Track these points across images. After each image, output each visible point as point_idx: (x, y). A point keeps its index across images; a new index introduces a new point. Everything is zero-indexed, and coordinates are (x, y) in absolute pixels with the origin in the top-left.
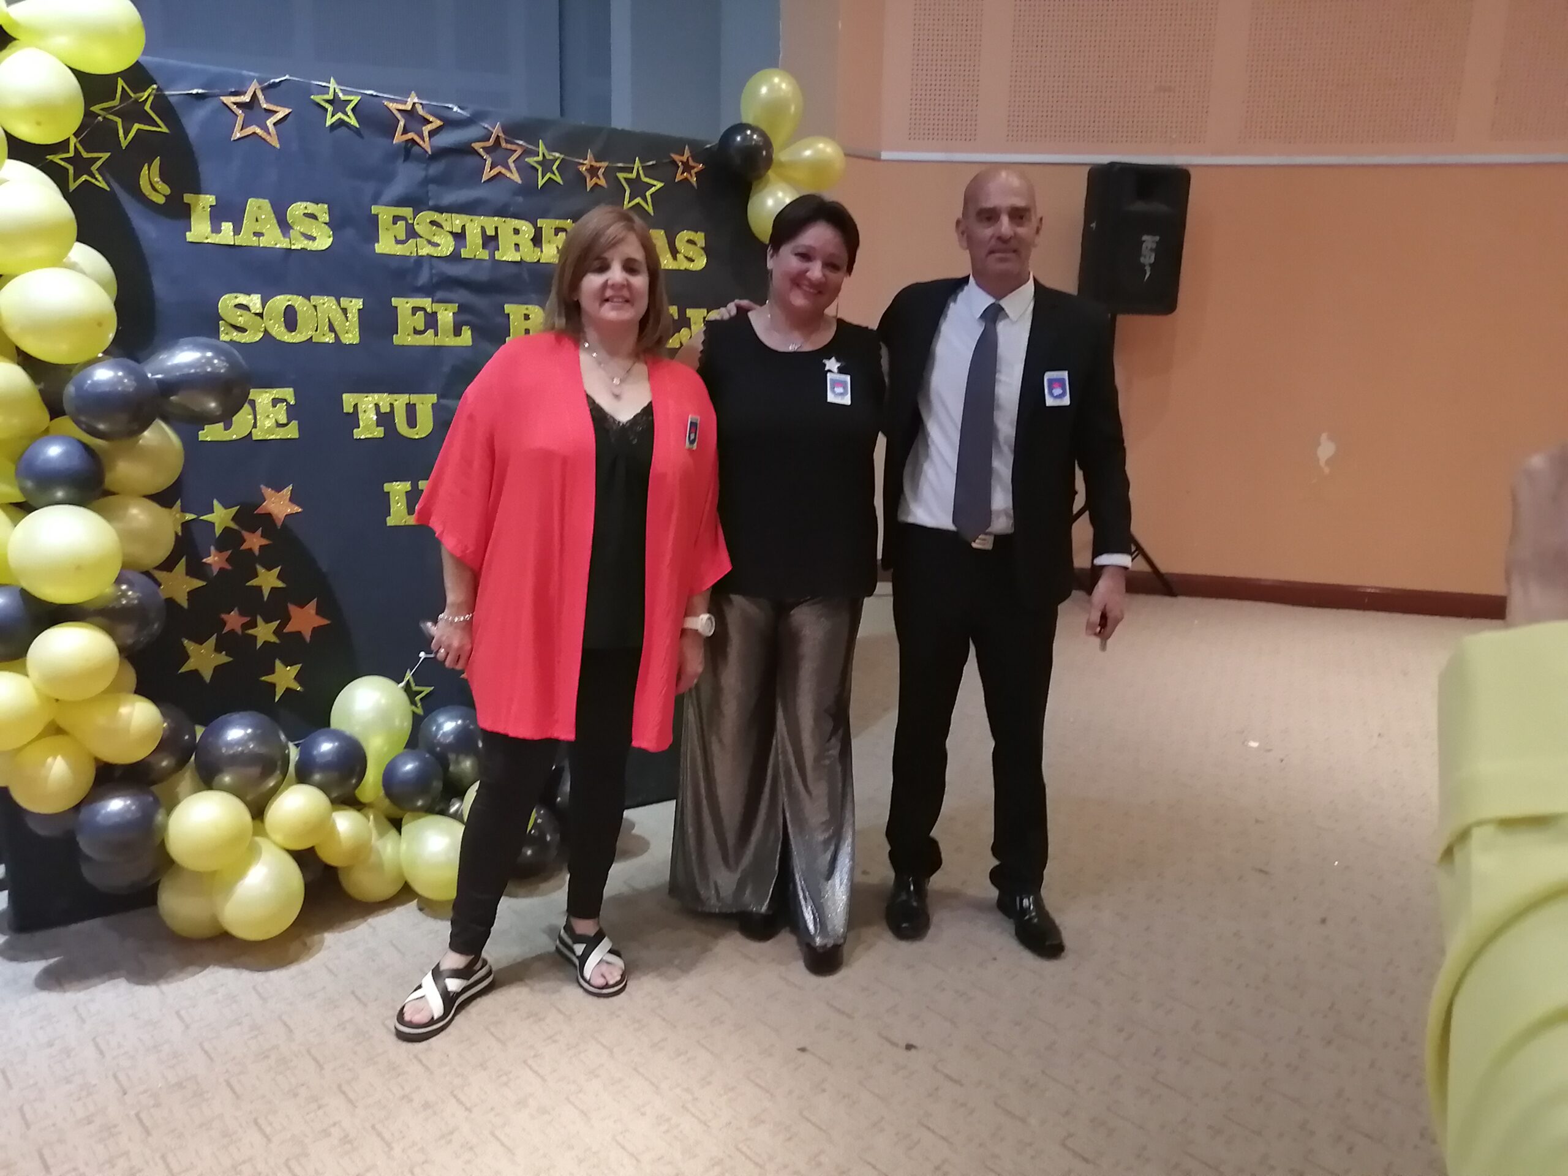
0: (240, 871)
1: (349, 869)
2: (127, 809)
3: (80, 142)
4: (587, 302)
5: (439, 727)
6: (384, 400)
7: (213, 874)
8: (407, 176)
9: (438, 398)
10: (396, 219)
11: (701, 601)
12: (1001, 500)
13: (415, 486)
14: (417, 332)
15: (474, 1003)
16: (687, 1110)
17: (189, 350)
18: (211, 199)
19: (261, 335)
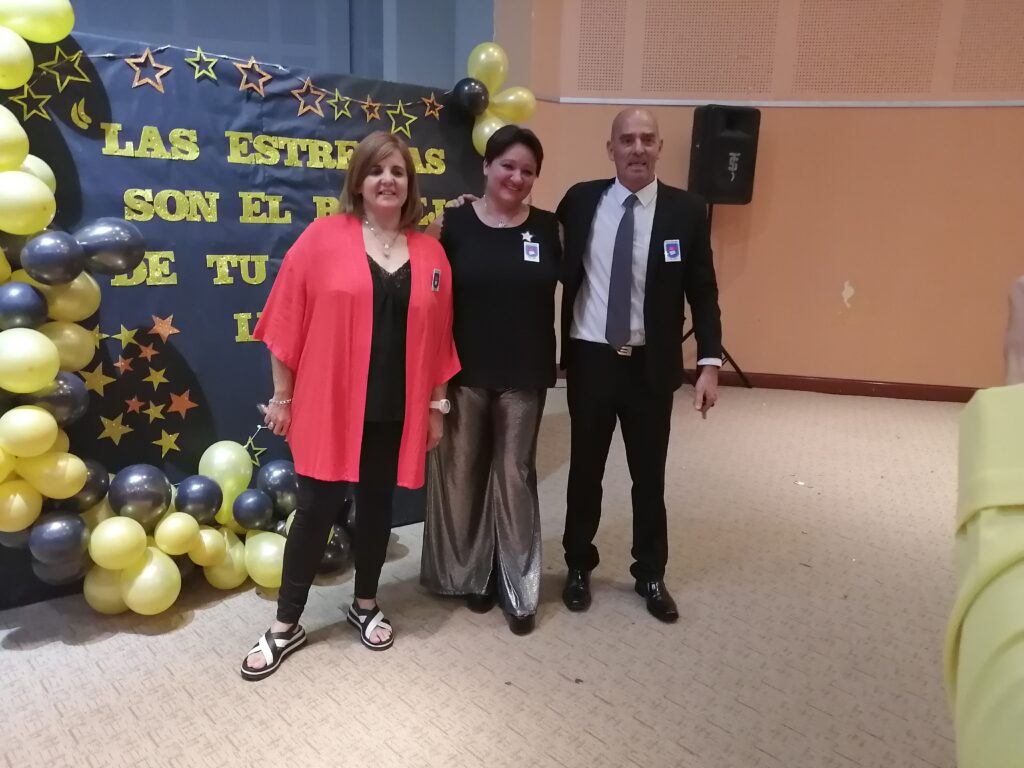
0: (138, 569)
1: (210, 568)
2: (63, 529)
3: (32, 88)
4: (367, 194)
5: (270, 474)
6: (234, 259)
7: (122, 570)
8: (249, 112)
9: (270, 257)
10: (241, 140)
11: (441, 390)
12: (637, 323)
13: (254, 315)
14: (255, 214)
15: (293, 655)
16: (433, 723)
17: (105, 226)
18: (118, 127)
19: (152, 216)
